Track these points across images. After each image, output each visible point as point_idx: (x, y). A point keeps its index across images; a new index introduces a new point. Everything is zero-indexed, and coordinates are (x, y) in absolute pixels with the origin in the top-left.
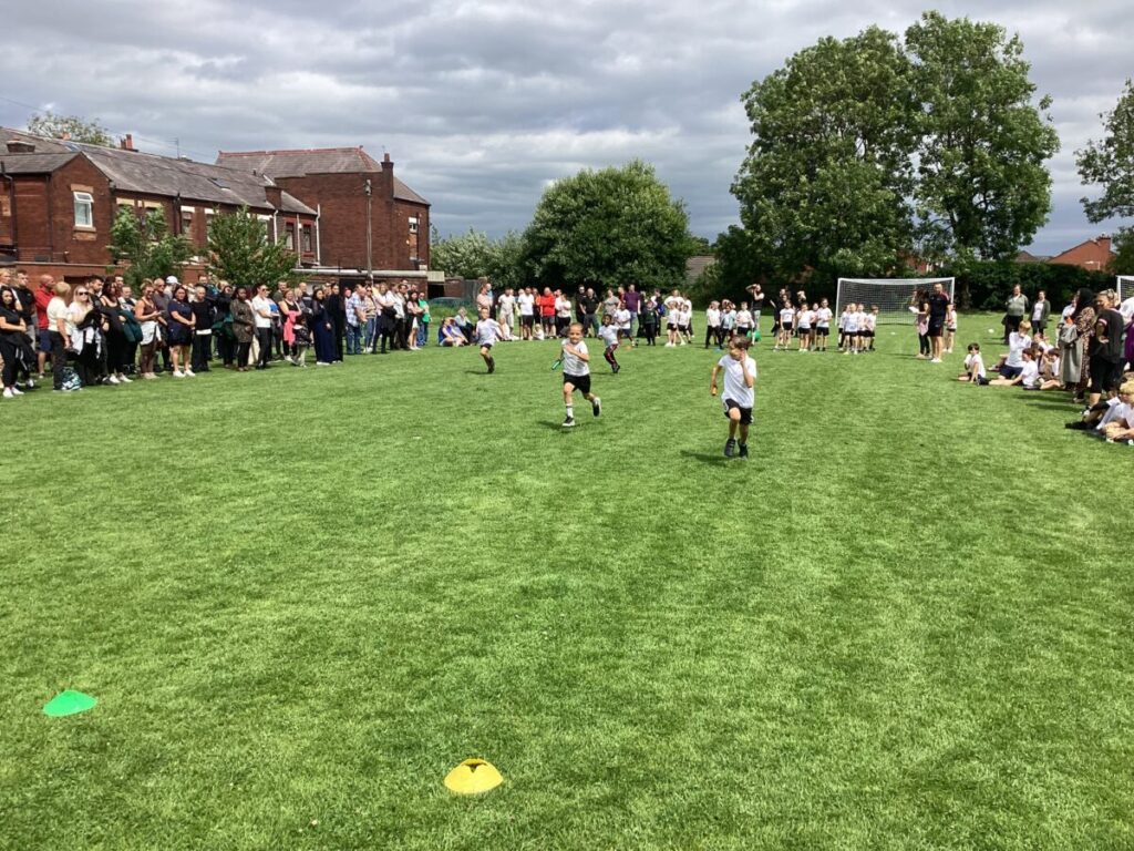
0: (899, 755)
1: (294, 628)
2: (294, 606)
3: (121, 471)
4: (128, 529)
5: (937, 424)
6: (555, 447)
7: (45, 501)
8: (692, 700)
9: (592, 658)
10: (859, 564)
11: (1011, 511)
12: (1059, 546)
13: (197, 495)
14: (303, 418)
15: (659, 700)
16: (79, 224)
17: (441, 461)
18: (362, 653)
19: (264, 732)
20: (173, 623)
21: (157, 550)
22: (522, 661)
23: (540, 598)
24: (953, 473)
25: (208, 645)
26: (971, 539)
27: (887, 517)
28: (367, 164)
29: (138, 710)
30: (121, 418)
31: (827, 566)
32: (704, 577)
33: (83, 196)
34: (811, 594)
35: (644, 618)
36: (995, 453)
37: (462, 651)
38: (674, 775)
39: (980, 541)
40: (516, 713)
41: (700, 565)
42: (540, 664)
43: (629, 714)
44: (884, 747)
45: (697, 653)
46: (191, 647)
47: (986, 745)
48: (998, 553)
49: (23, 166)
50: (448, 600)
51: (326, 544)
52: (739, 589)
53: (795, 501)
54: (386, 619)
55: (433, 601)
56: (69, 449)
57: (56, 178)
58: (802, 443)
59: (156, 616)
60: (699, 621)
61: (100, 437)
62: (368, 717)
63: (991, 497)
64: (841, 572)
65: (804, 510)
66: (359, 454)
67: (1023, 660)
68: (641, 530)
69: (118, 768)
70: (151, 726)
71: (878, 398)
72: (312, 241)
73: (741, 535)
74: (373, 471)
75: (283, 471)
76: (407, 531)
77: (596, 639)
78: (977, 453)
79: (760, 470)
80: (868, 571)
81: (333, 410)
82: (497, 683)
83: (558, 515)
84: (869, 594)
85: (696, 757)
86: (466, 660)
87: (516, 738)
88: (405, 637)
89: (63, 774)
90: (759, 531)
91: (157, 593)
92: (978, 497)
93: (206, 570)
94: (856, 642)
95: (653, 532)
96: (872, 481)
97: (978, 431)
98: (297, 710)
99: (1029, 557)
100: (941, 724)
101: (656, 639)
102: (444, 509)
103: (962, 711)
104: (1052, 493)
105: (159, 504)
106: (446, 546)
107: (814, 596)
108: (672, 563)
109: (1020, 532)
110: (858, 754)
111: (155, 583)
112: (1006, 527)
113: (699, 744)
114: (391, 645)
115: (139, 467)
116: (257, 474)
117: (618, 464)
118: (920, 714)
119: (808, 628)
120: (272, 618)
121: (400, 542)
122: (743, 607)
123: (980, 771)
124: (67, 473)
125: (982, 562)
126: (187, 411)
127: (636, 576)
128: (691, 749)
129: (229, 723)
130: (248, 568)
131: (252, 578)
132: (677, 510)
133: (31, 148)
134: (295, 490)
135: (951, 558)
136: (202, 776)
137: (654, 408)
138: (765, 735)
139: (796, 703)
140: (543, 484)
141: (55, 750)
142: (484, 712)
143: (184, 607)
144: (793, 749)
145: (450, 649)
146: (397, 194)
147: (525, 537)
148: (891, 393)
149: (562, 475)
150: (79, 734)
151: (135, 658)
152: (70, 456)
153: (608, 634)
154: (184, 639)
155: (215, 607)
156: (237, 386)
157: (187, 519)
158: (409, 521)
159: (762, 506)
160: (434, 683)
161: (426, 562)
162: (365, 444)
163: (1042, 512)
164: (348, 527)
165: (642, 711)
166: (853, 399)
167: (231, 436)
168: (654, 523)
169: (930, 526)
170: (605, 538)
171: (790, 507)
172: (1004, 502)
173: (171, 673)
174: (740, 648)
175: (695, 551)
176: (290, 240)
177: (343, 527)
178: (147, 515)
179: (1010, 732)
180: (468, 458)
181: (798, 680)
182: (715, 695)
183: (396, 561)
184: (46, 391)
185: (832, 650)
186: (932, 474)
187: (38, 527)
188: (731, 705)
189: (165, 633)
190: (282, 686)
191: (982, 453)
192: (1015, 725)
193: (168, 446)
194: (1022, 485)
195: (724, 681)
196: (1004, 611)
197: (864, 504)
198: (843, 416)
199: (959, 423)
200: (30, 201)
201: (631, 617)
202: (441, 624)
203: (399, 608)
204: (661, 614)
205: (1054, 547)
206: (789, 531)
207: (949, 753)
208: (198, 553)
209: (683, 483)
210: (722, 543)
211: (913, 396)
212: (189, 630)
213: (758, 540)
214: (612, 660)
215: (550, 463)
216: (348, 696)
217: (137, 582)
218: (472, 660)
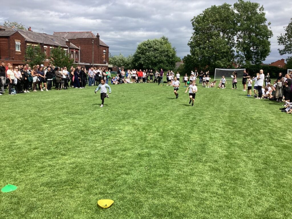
0: (253, 209)
1: (75, 165)
2: (74, 158)
3: (26, 117)
4: (28, 134)
5: (245, 108)
6: (144, 112)
7: (5, 126)
8: (191, 190)
9: (160, 176)
10: (232, 148)
11: (270, 133)
12: (285, 143)
13: (47, 124)
14: (76, 103)
15: (181, 190)
16: (17, 50)
17: (114, 116)
18: (94, 173)
19: (66, 199)
20: (40, 163)
21: (36, 141)
22: (140, 176)
23: (144, 157)
24: (253, 122)
25: (50, 170)
26: (261, 141)
27: (237, 134)
28: (93, 36)
29: (29, 191)
30: (27, 102)
31: (223, 148)
32: (189, 151)
33: (18, 43)
34: (220, 157)
35: (173, 163)
36: (263, 116)
37: (123, 173)
38: (188, 215)
39: (263, 142)
40: (140, 193)
41: (188, 148)
42: (145, 178)
43: (173, 195)
44: (248, 206)
45: (190, 175)
46: (45, 170)
47: (278, 206)
48: (269, 145)
49: (2, 34)
50: (118, 157)
51: (83, 140)
52: (200, 155)
53: (211, 129)
54: (100, 163)
55: (114, 157)
56: (12, 111)
57: (11, 38)
58: (210, 113)
59: (35, 161)
60: (189, 165)
61: (21, 107)
62: (96, 194)
63: (264, 129)
64: (227, 150)
65: (214, 132)
66: (91, 113)
67: (283, 178)
68: (170, 137)
69: (22, 210)
70: (33, 196)
71: (229, 100)
72: (78, 56)
73: (198, 139)
74: (95, 118)
75: (71, 118)
76: (106, 136)
77: (161, 170)
78: (258, 116)
79: (200, 120)
80: (234, 150)
81: (84, 101)
82: (134, 184)
83: (147, 132)
84: (236, 157)
85: (194, 209)
86: (124, 176)
87: (140, 202)
88: (106, 168)
89: (6, 212)
90: (203, 138)
91: (36, 154)
92: (261, 129)
93: (50, 147)
94: (235, 172)
95: (173, 137)
96: (231, 124)
97: (257, 110)
98: (76, 191)
99: (278, 147)
100: (264, 198)
101: (178, 170)
102: (115, 130)
103: (269, 194)
104: (280, 128)
105: (37, 127)
106: (116, 141)
107: (221, 158)
108: (180, 147)
109: (274, 139)
110: (241, 208)
111: (35, 150)
112: (270, 138)
113: (194, 204)
114: (102, 171)
115: (31, 116)
116: (64, 119)
117: (162, 117)
118: (257, 195)
119: (221, 168)
120: (68, 162)
121: (104, 139)
122: (202, 161)
123: (278, 214)
124: (11, 118)
125: (265, 148)
126: (45, 101)
127: (170, 151)
128: (192, 206)
129: (56, 195)
130: (61, 146)
131: (62, 149)
132: (179, 131)
133: (4, 30)
134: (74, 123)
135: (256, 146)
136: (48, 213)
137: (170, 102)
138: (213, 202)
139: (221, 191)
140: (142, 123)
141: (4, 204)
142: (130, 193)
143: (43, 158)
144: (222, 207)
145: (119, 172)
146: (100, 44)
147: (138, 138)
148: (232, 99)
149: (147, 120)
150: (11, 198)
151: (29, 174)
152: (13, 112)
153: (164, 168)
154: (43, 168)
155: (52, 158)
156: (58, 94)
157: (44, 131)
158: (106, 133)
159: (202, 130)
160: (115, 183)
161: (111, 145)
162: (93, 111)
163: (279, 133)
164: (89, 134)
165: (176, 193)
166: (222, 101)
167: (57, 108)
168: (173, 135)
169: (249, 137)
170: (161, 139)
171: (210, 131)
172: (268, 130)
173: (39, 179)
174: (202, 174)
175: (185, 143)
176: (72, 56)
177: (87, 134)
178: (33, 130)
179: (284, 202)
180: (121, 115)
181: (220, 184)
182: (197, 188)
183: (103, 145)
184: (7, 94)
185: (228, 175)
186: (247, 122)
187: (3, 133)
188: (202, 192)
189: (38, 166)
190: (72, 183)
191: (259, 116)
192: (285, 200)
193: (39, 110)
194: (272, 126)
195: (199, 184)
196: (274, 163)
197: (230, 130)
198: (220, 105)
199: (251, 108)
200: (4, 44)
201: (170, 163)
202: (116, 165)
203: (104, 159)
204: (178, 162)
205: (284, 144)
206: (211, 138)
207: (268, 209)
208: (47, 142)
209: (180, 123)
210: (193, 141)
211: (238, 100)
212: (44, 165)
213: (202, 140)
214: (166, 177)
215: (143, 117)
216: (90, 187)
217: (30, 150)
218: (126, 176)
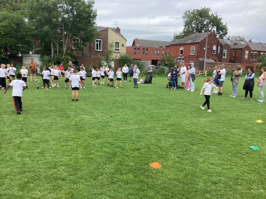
33: (247, 52)
49: (237, 47)
200: (238, 53)
